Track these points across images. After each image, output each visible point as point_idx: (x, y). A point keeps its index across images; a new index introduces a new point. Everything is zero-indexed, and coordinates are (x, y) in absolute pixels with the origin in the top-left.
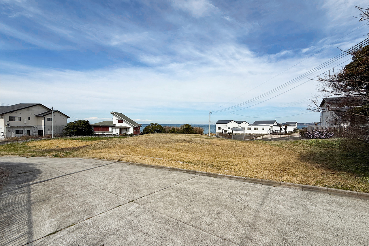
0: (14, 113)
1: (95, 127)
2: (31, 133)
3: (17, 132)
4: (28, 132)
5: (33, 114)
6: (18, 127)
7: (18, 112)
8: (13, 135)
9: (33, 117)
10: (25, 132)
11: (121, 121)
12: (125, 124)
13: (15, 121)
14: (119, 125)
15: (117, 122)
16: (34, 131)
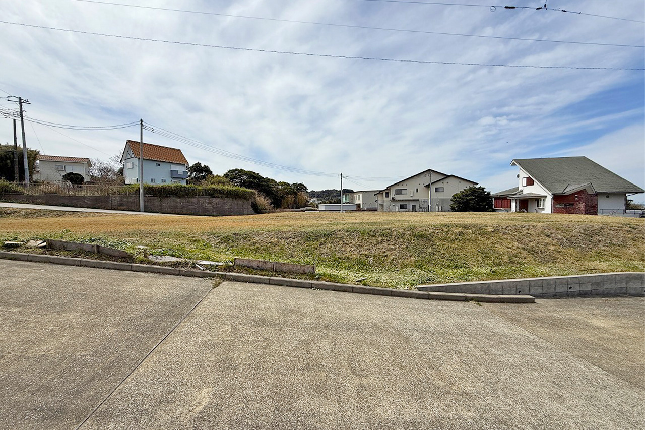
0: (400, 185)
1: (495, 198)
2: (417, 208)
3: (402, 207)
4: (414, 206)
5: (422, 184)
6: (404, 201)
7: (404, 184)
8: (397, 210)
9: (421, 188)
10: (410, 207)
11: (530, 182)
12: (537, 189)
13: (401, 194)
14: (528, 191)
15: (525, 184)
16: (422, 206)
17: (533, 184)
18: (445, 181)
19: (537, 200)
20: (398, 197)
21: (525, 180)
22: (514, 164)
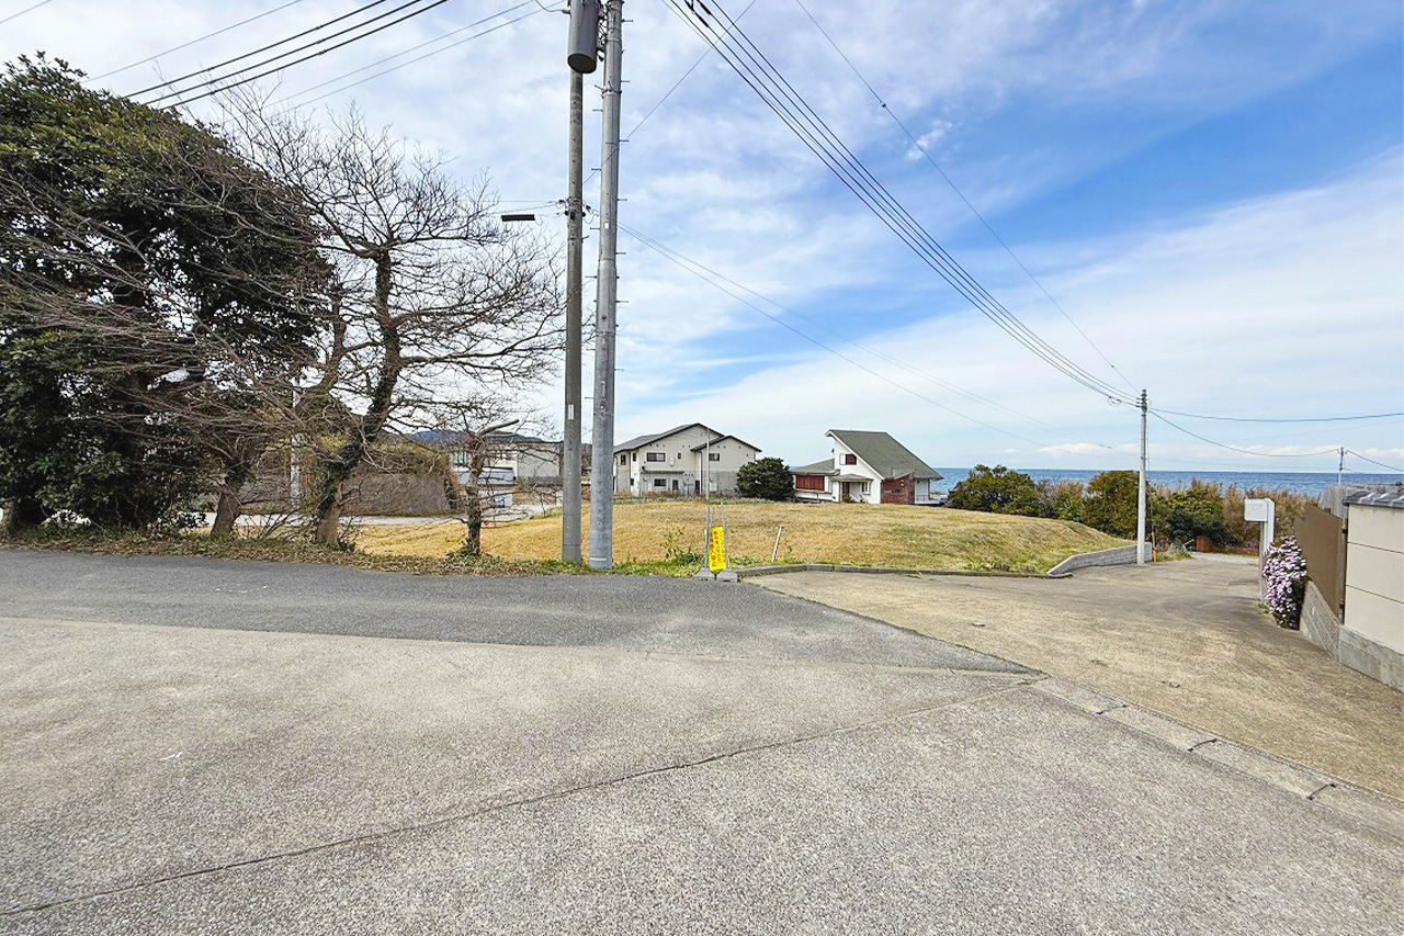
0: (654, 445)
1: (798, 476)
2: (680, 485)
3: (658, 483)
4: (675, 483)
5: (686, 446)
6: (660, 473)
7: (661, 443)
8: (650, 487)
9: (686, 452)
10: (669, 484)
11: (851, 460)
12: (861, 470)
13: (655, 460)
14: (847, 471)
15: (843, 461)
16: (686, 482)
17: (855, 463)
18: (721, 444)
19: (863, 483)
20: (652, 466)
21: (844, 458)
22: (830, 435)
